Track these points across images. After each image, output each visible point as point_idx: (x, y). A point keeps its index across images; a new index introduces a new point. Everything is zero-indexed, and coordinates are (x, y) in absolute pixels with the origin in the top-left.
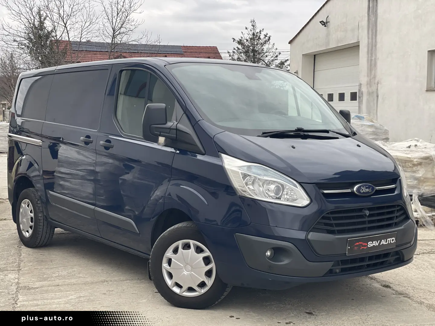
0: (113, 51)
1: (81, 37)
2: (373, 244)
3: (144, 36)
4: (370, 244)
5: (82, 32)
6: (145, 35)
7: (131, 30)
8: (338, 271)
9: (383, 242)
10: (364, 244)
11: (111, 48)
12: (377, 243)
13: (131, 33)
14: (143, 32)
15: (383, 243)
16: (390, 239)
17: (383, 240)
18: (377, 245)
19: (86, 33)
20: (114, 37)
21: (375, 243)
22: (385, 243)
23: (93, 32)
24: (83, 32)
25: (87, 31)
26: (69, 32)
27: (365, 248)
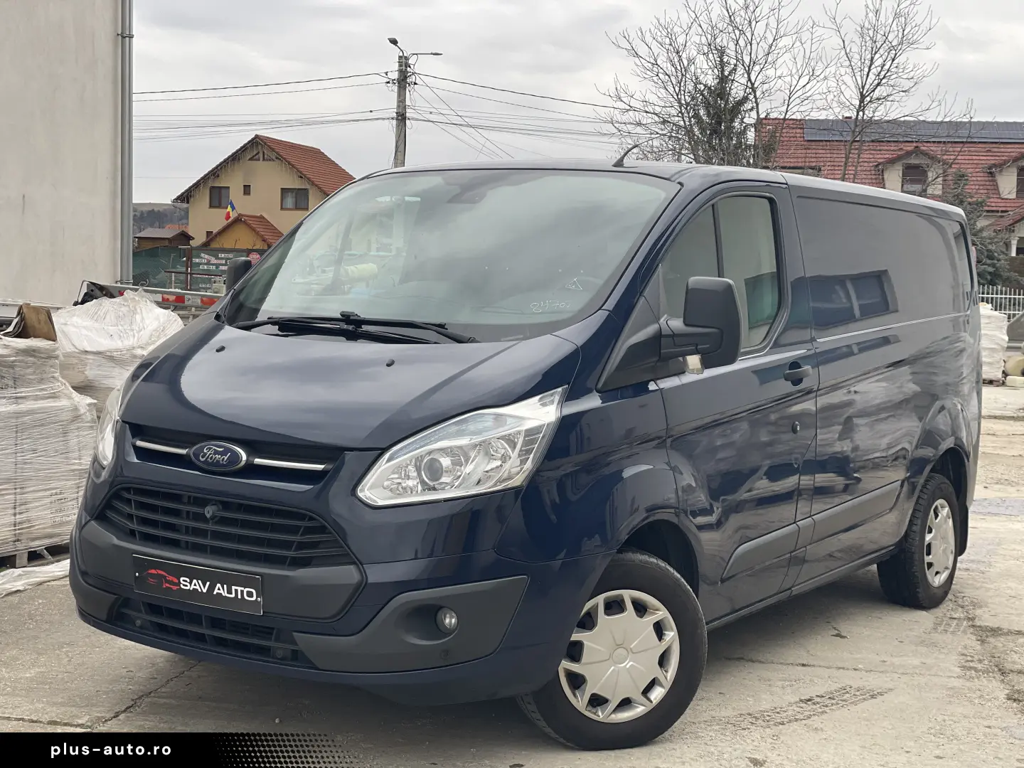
0: (858, 139)
1: (787, 111)
2: (193, 587)
3: (935, 104)
4: (186, 584)
5: (790, 98)
6: (938, 99)
7: (903, 91)
8: (138, 622)
9: (220, 589)
10: (170, 578)
11: (854, 132)
12: (204, 587)
13: (904, 99)
14: (931, 95)
15: (221, 591)
16: (240, 589)
17: (219, 585)
18: (205, 591)
19: (798, 101)
20: (861, 108)
21: (197, 585)
22: (225, 594)
23: (814, 97)
24: (791, 100)
25: (802, 97)
26: (758, 100)
27: (175, 588)
